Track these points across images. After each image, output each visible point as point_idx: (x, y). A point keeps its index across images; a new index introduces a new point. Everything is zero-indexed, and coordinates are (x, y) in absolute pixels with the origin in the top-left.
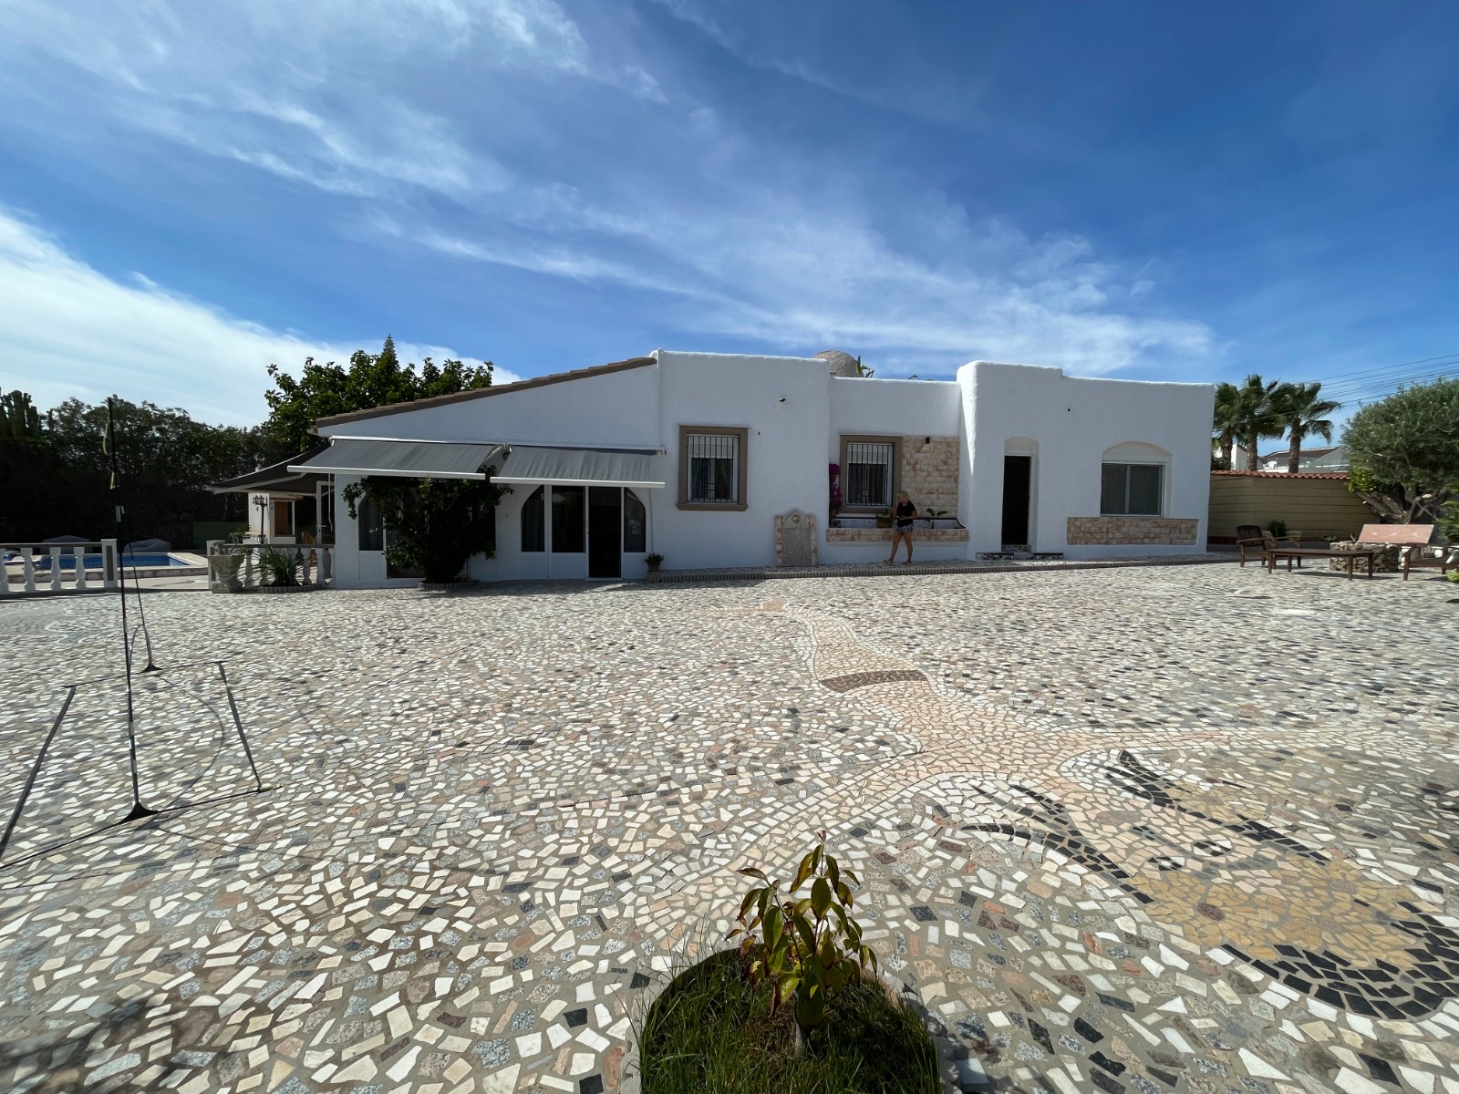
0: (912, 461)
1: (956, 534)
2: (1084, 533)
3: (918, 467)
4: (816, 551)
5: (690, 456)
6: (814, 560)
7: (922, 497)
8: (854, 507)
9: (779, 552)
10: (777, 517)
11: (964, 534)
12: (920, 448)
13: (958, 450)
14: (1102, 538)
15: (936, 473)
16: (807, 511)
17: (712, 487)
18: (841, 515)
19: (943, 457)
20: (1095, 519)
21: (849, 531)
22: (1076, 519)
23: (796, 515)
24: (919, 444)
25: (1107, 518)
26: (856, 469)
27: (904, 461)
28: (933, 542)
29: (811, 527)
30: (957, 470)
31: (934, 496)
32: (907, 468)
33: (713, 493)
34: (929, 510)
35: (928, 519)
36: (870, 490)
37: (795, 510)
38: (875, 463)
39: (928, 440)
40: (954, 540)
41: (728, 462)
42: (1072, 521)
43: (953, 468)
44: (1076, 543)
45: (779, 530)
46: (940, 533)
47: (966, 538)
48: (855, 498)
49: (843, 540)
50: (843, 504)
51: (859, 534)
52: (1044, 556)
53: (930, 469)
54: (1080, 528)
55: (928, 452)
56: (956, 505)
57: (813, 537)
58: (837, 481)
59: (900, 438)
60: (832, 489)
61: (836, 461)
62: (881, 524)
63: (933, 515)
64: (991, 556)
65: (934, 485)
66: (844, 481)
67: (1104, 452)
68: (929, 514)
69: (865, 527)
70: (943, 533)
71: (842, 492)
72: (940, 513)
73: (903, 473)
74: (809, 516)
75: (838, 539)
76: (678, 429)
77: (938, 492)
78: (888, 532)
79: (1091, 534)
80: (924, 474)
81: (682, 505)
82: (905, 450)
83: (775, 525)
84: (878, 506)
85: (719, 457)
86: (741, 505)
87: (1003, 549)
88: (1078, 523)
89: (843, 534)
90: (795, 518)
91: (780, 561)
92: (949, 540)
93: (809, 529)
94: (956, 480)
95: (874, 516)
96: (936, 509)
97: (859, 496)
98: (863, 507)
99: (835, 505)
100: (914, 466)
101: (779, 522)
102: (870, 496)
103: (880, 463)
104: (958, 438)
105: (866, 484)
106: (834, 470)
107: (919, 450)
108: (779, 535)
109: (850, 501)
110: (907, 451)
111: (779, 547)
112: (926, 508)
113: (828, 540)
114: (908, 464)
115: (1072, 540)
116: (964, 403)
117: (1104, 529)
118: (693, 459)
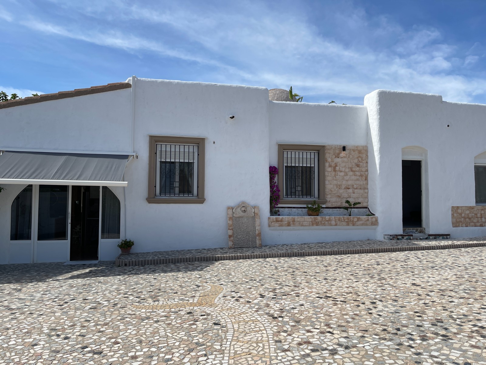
0: (333, 164)
1: (368, 220)
2: (465, 218)
3: (337, 168)
4: (259, 235)
5: (158, 160)
6: (258, 242)
7: (341, 191)
8: (290, 199)
9: (230, 236)
10: (229, 208)
11: (374, 220)
12: (339, 154)
13: (367, 156)
14: (478, 222)
15: (351, 173)
16: (252, 203)
17: (177, 184)
18: (279, 205)
19: (356, 161)
20: (472, 208)
21: (286, 218)
22: (458, 207)
23: (244, 207)
24: (337, 151)
25: (480, 206)
26: (290, 170)
27: (327, 164)
28: (351, 227)
29: (256, 215)
30: (367, 171)
31: (351, 191)
32: (329, 169)
33: (177, 190)
34: (348, 202)
35: (346, 208)
36: (302, 187)
37: (243, 203)
38: (305, 165)
39: (344, 149)
40: (367, 225)
41: (190, 165)
42: (455, 209)
43: (364, 169)
44: (459, 226)
45: (230, 218)
46: (356, 220)
47: (375, 223)
48: (291, 192)
49: (281, 226)
50: (281, 197)
51: (294, 221)
52: (436, 237)
53: (347, 170)
54: (461, 214)
55: (345, 157)
56: (367, 197)
57: (257, 223)
58: (276, 179)
59: (323, 147)
60: (272, 187)
61: (275, 164)
62: (310, 212)
63: (350, 205)
64: (395, 237)
65: (350, 183)
66: (281, 179)
67: (475, 158)
68: (347, 205)
69: (298, 215)
70: (359, 219)
71: (280, 188)
72: (355, 204)
73: (326, 174)
74: (254, 207)
75: (277, 224)
76: (148, 139)
77: (353, 188)
78: (315, 219)
79: (470, 219)
80: (342, 174)
81: (152, 199)
82: (327, 155)
83: (228, 214)
84: (308, 199)
85: (182, 161)
86: (200, 199)
87: (404, 231)
88: (459, 211)
89: (281, 221)
90: (243, 209)
91: (231, 244)
92: (362, 225)
93: (254, 218)
94: (366, 179)
95: (305, 206)
96: (352, 201)
97: (293, 190)
98: (297, 199)
99: (275, 198)
100: (335, 168)
101: (230, 212)
102: (302, 191)
103: (308, 165)
104: (366, 147)
105: (299, 182)
106: (273, 171)
107: (338, 156)
108: (230, 222)
109: (287, 195)
110: (329, 156)
111: (230, 232)
112: (344, 200)
113: (269, 226)
114: (330, 166)
115: (456, 224)
116: (370, 121)
117: (479, 215)
118: (161, 162)
